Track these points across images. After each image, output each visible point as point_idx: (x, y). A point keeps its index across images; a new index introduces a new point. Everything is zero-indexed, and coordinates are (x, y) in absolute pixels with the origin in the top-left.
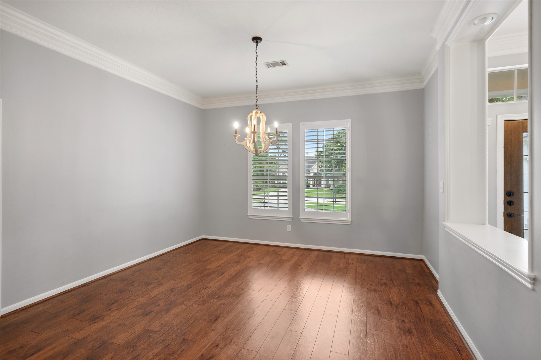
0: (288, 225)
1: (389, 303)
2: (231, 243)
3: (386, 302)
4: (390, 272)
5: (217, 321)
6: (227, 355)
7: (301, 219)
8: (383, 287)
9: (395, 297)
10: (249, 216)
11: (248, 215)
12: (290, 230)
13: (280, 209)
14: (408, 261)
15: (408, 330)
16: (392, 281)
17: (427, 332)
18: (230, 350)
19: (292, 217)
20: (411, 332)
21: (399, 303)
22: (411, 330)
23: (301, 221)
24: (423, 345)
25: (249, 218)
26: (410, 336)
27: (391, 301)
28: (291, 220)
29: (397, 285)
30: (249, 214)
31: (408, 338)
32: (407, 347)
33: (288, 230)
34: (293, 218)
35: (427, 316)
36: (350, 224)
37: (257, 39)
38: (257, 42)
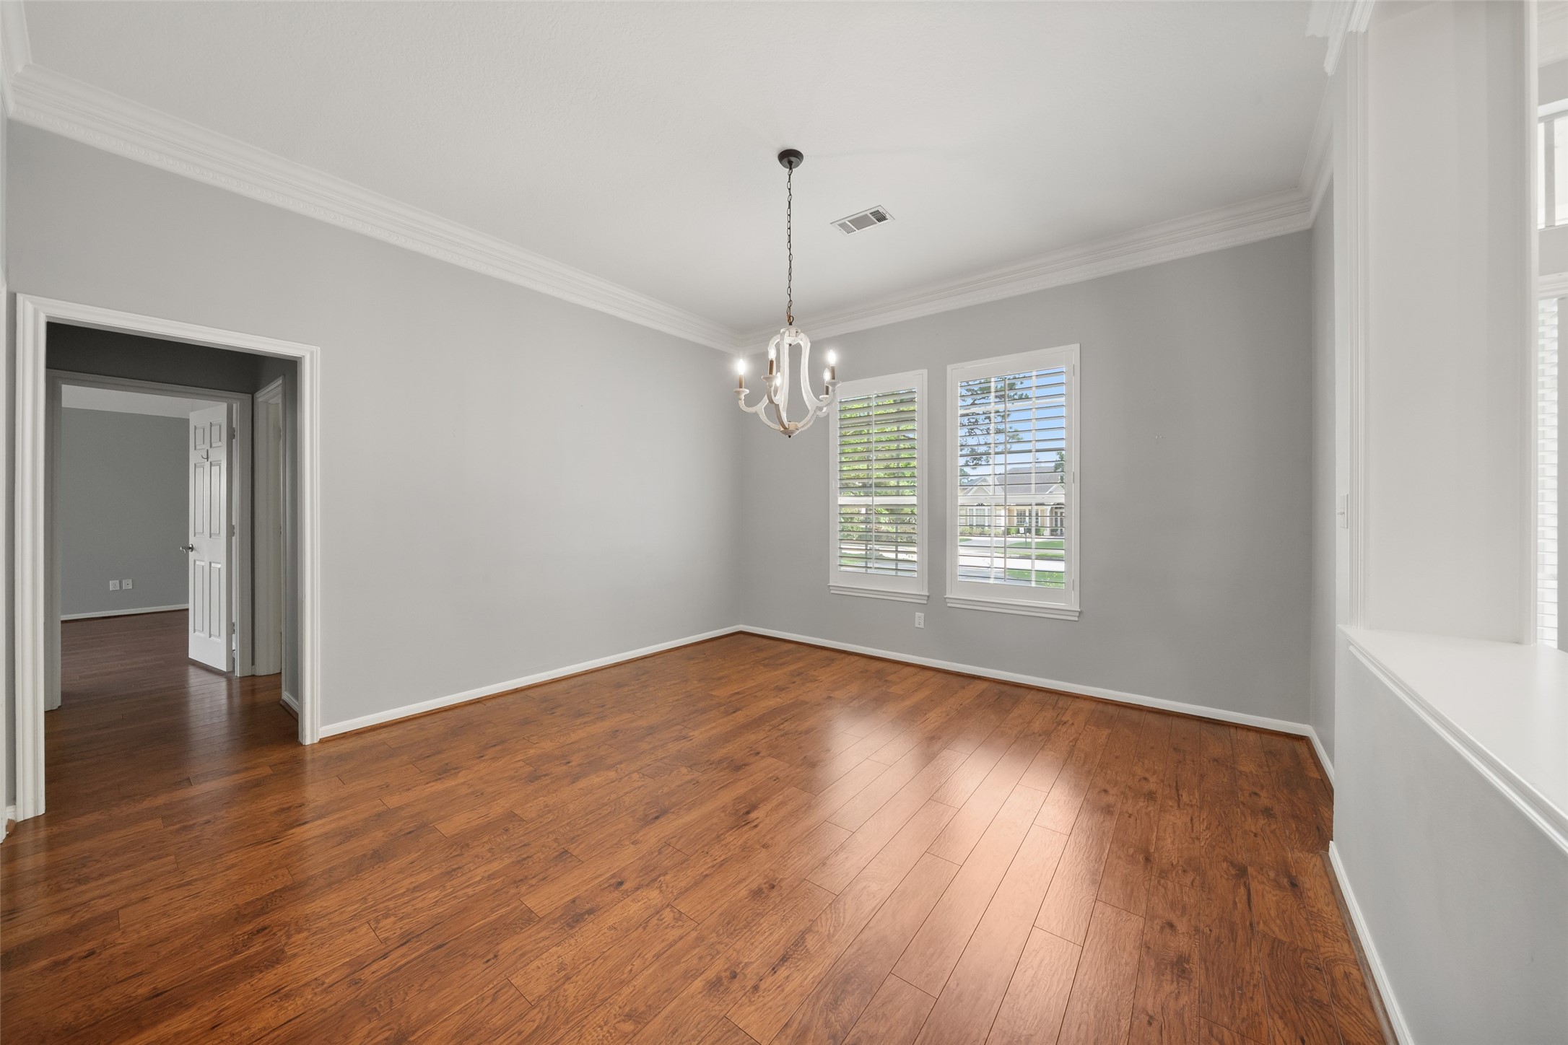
0: (917, 613)
1: (1141, 858)
2: (792, 646)
3: (1131, 851)
4: (1180, 762)
5: (658, 822)
6: (626, 914)
7: (947, 600)
8: (1141, 804)
9: (1169, 841)
10: (831, 588)
11: (829, 586)
12: (922, 626)
13: (900, 573)
14: (1252, 737)
15: (1175, 960)
16: (1177, 790)
17: (1248, 983)
18: (640, 904)
19: (927, 594)
20: (1183, 971)
21: (1175, 863)
22: (1188, 962)
23: (949, 605)
24: (1215, 1030)
25: (832, 592)
26: (1178, 983)
27: (1152, 851)
28: (925, 602)
29: (1188, 805)
30: (830, 584)
31: (1168, 988)
32: (1150, 1023)
33: (917, 625)
34: (928, 597)
35: (1265, 923)
36: (1076, 619)
37: (790, 157)
38: (790, 163)
